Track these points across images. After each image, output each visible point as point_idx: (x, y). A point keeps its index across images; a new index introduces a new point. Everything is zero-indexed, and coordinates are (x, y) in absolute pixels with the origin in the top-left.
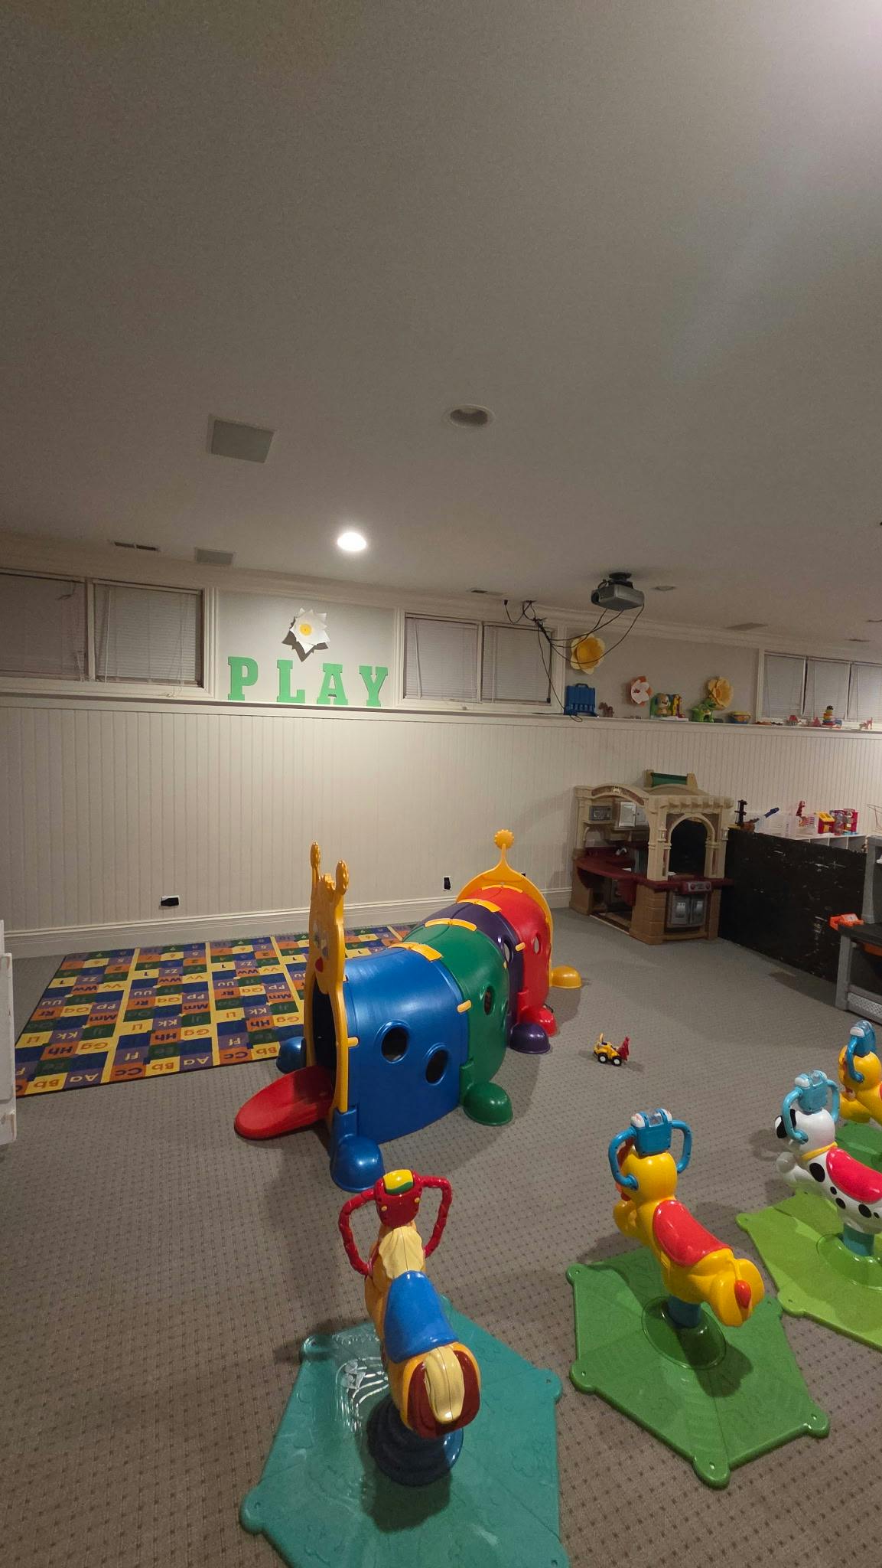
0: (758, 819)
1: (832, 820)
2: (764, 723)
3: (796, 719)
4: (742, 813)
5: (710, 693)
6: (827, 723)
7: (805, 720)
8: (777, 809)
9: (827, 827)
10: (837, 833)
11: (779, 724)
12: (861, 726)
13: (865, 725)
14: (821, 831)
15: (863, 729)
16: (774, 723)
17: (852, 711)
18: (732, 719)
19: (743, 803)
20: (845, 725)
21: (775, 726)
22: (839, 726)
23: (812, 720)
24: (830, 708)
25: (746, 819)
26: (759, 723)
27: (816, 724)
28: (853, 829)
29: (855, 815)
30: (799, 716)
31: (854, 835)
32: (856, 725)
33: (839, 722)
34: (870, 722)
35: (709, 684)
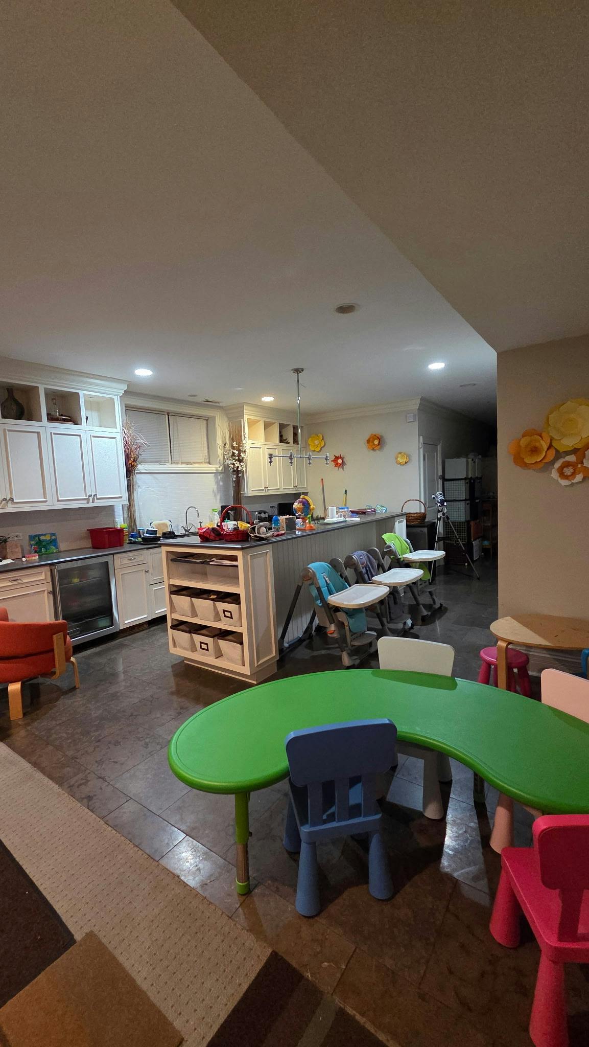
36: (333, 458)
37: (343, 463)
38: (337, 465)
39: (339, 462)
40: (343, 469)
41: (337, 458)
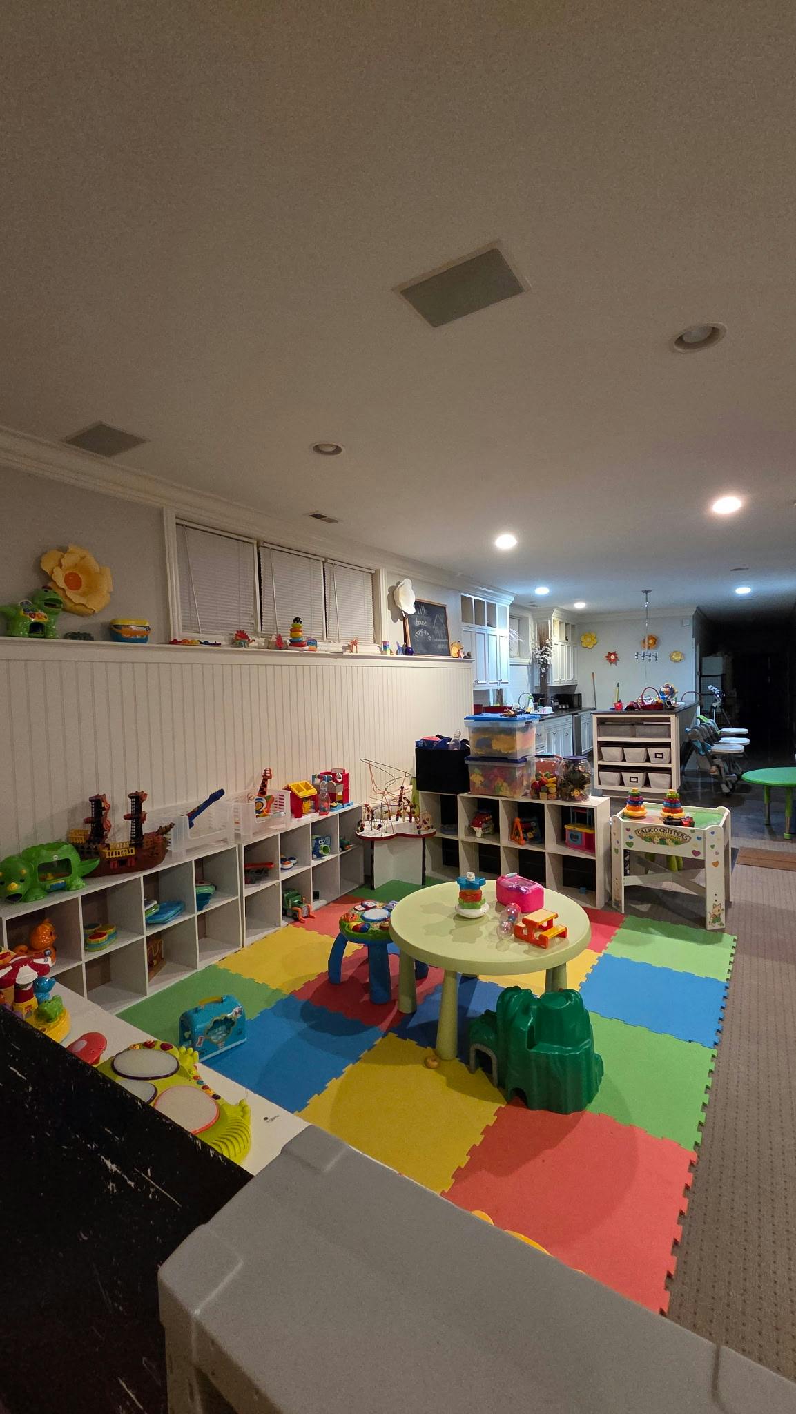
0: (172, 825)
1: (313, 792)
2: (184, 642)
3: (247, 637)
4: (137, 817)
5: (48, 578)
6: (296, 643)
7: (263, 640)
8: (221, 793)
9: (307, 805)
10: (324, 812)
11: (215, 644)
12: (345, 648)
13: (349, 647)
14: (297, 811)
15: (347, 653)
16: (206, 643)
17: (332, 629)
18: (114, 633)
19: (138, 799)
20: (322, 647)
21: (207, 647)
22: (313, 647)
23: (274, 639)
24: (297, 620)
25: (147, 828)
26: (175, 642)
27: (279, 644)
28: (345, 799)
29: (346, 777)
30: (255, 633)
31: (347, 809)
32: (337, 648)
33: (312, 642)
34: (354, 643)
35: (43, 559)
36: (607, 654)
37: (616, 659)
38: (611, 661)
39: (612, 658)
40: (616, 665)
41: (610, 654)
